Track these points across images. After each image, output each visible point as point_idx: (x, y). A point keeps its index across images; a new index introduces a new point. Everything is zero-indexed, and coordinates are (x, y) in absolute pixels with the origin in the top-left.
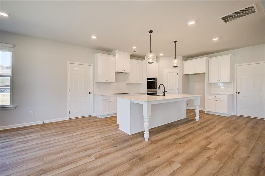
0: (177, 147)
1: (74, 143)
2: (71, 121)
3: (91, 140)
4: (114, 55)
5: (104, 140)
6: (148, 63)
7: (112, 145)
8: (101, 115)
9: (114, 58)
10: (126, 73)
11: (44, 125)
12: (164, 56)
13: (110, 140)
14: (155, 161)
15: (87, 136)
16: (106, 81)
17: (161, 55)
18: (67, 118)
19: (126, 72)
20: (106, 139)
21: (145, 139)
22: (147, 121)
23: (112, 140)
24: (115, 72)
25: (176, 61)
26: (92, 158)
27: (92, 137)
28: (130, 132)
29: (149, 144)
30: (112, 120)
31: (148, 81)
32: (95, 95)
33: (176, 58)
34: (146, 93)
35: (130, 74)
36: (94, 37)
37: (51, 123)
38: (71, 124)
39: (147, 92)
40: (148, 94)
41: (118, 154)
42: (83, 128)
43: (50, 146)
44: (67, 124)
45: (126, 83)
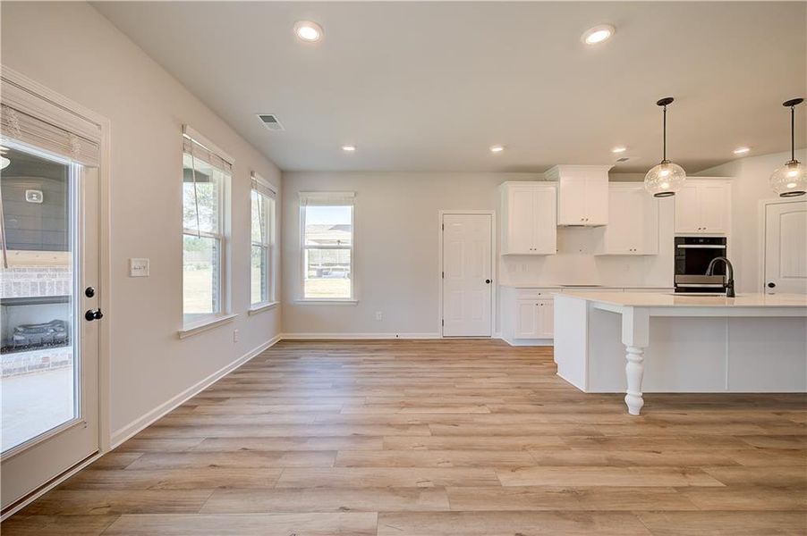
0: (740, 451)
1: (454, 380)
2: (447, 342)
3: (485, 382)
4: (556, 180)
5: (513, 388)
6: (656, 195)
7: (533, 401)
8: (516, 337)
9: (554, 189)
10: (595, 227)
11: (397, 342)
12: (755, 155)
13: (528, 391)
14: (640, 454)
15: (478, 374)
16: (531, 252)
17: (742, 151)
18: (437, 336)
19: (591, 222)
20: (519, 388)
21: (628, 410)
22: (635, 362)
23: (536, 392)
24: (558, 226)
25: (793, 173)
26: (485, 410)
27: (489, 377)
28: (588, 388)
29: (638, 423)
30: (542, 354)
31: (679, 246)
32: (500, 286)
33: (794, 163)
34: (673, 286)
35: (608, 227)
36: (497, 150)
37: (410, 341)
38: (447, 348)
39: (676, 285)
40: (678, 290)
41: (543, 419)
42: (470, 359)
43: (410, 375)
44: (438, 347)
45: (596, 256)
